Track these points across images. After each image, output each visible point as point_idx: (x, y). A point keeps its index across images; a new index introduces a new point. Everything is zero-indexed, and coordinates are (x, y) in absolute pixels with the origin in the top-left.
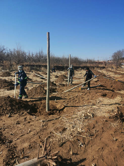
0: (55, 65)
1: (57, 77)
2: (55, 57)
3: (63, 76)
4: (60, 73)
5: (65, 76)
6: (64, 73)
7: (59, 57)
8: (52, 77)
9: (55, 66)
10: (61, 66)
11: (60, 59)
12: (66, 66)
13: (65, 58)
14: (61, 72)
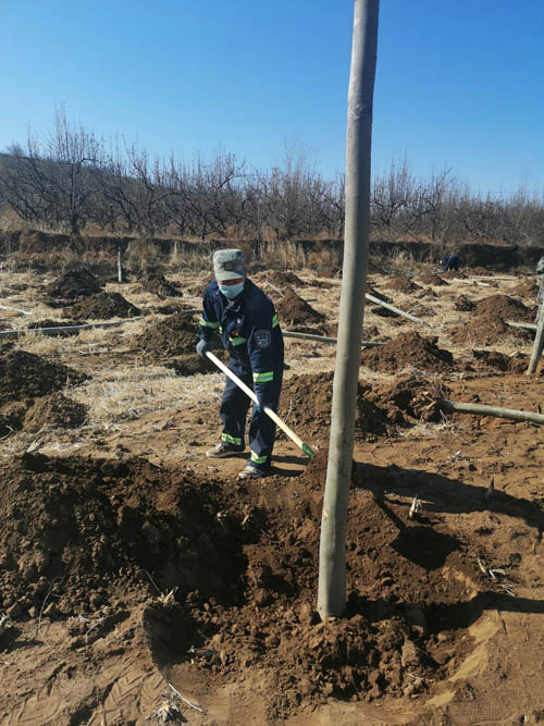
0: (469, 241)
1: (466, 305)
2: (471, 198)
3: (504, 302)
4: (490, 282)
5: (517, 304)
6: (513, 284)
7: (495, 197)
8: (440, 306)
9: (466, 248)
10: (500, 248)
11: (500, 209)
12: (529, 243)
13: (528, 206)
14: (496, 277)
